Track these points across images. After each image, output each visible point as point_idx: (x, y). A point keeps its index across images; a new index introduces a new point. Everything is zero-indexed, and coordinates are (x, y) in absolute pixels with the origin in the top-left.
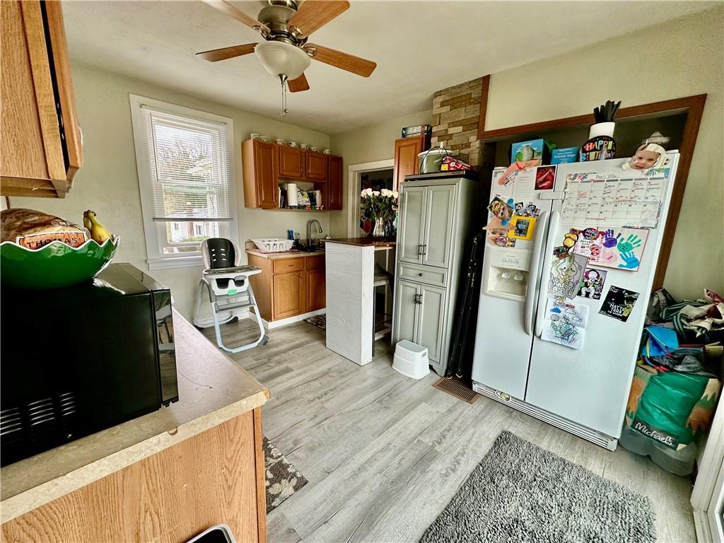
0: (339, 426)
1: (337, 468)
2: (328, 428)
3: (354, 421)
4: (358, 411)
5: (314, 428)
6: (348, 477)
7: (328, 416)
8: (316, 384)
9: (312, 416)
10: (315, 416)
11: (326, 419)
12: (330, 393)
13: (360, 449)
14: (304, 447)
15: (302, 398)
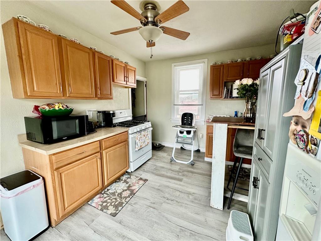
0: (151, 216)
1: (123, 225)
2: (148, 212)
3: (157, 221)
4: (166, 221)
5: (146, 206)
6: (118, 232)
7: (156, 208)
8: (178, 193)
9: (153, 202)
10: (154, 203)
11: (154, 208)
12: (175, 202)
13: (137, 232)
14: (133, 207)
15: (164, 193)
